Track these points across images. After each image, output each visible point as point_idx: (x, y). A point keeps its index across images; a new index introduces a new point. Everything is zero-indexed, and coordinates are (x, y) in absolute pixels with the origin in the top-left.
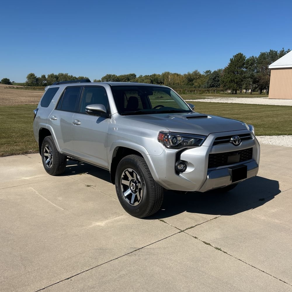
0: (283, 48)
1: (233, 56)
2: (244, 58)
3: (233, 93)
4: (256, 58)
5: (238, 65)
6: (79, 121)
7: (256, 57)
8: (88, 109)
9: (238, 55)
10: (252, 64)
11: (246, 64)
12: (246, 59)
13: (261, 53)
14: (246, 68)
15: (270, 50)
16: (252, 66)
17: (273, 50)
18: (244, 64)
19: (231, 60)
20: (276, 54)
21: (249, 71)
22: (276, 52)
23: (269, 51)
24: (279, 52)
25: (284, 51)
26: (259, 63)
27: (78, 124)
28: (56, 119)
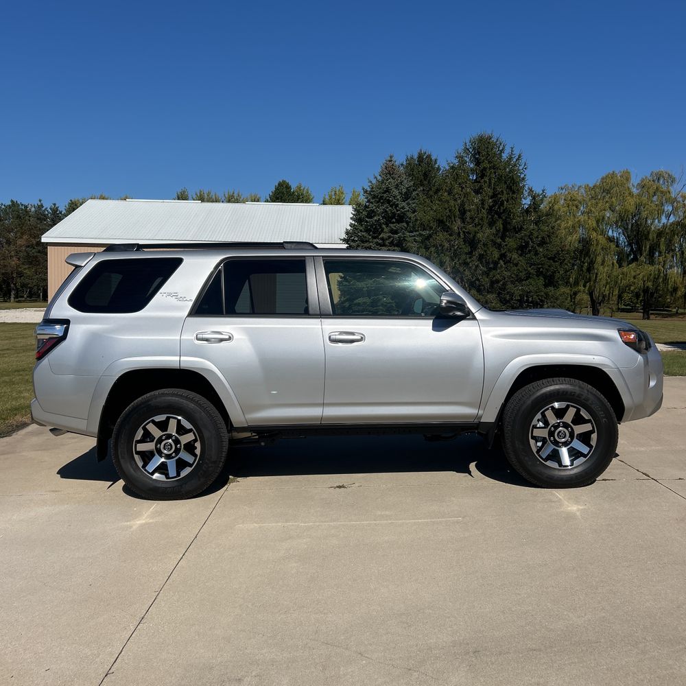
0: (40, 201)
6: (353, 334)
15: (12, 201)
17: (19, 202)
22: (26, 207)
23: (10, 203)
24: (31, 207)
25: (42, 206)
27: (352, 341)
28: (230, 339)
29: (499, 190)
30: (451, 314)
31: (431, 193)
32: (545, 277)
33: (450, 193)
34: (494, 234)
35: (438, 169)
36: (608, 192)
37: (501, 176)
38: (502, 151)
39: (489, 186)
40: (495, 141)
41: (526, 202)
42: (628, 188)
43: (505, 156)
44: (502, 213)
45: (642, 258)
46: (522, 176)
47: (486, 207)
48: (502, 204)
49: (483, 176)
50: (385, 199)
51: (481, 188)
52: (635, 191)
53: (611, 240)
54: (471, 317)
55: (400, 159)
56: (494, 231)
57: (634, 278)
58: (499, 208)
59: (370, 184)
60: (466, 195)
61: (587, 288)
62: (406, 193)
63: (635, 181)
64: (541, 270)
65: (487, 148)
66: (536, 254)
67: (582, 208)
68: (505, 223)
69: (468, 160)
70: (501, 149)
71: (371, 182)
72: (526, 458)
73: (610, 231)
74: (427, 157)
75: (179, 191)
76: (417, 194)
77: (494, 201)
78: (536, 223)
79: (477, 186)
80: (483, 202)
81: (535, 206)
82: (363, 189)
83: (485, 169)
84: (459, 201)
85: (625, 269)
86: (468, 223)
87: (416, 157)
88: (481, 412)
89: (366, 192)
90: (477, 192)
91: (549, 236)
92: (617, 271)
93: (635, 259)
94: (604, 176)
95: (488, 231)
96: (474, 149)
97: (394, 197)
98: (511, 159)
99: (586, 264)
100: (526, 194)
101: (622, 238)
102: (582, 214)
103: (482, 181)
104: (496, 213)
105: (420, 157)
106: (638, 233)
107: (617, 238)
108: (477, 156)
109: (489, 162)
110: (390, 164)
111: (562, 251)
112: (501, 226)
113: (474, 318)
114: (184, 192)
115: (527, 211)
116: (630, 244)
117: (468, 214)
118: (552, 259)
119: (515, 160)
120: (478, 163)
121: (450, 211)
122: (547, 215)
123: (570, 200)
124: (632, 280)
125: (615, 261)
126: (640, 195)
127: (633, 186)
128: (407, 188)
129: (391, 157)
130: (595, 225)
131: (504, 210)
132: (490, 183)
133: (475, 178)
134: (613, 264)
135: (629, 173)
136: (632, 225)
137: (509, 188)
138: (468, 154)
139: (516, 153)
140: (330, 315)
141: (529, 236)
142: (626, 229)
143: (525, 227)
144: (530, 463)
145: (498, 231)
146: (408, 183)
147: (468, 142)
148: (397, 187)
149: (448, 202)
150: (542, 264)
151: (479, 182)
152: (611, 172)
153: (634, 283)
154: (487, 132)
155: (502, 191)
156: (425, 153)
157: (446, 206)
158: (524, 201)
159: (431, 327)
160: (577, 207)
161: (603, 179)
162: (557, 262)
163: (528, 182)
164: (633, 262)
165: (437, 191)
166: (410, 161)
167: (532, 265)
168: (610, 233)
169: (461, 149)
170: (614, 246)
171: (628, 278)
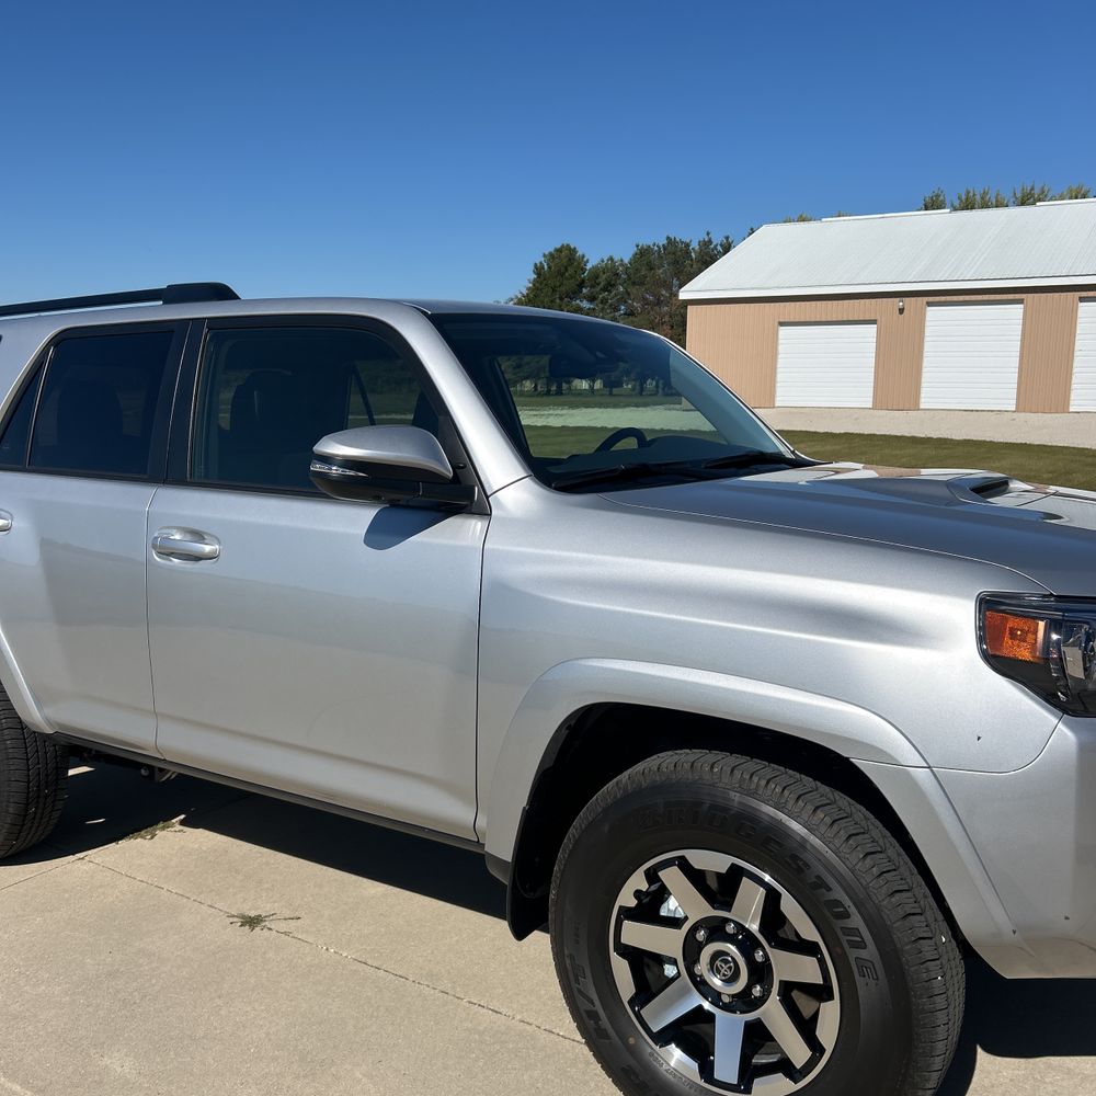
0: (708, 234)
1: (544, 256)
2: (579, 264)
3: (548, 393)
4: (622, 265)
5: (563, 289)
6: (199, 536)
7: (622, 260)
8: (327, 459)
9: (559, 251)
10: (609, 286)
11: (587, 283)
12: (589, 266)
13: (637, 246)
14: (592, 299)
15: (668, 238)
16: (610, 292)
17: (678, 240)
18: (582, 284)
19: (538, 270)
20: (688, 253)
21: (603, 309)
22: (688, 245)
23: (665, 242)
24: (695, 245)
25: (710, 242)
26: (634, 284)
28: (8, 527)
54: (475, 506)
75: (929, 194)
88: (482, 821)
113: (486, 512)
114: (938, 196)
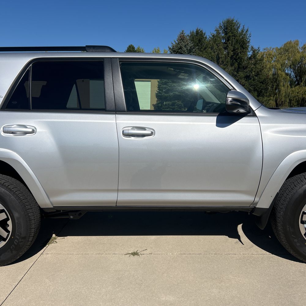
6: (144, 129)
27: (143, 136)
28: (33, 132)
29: (236, 47)
30: (235, 111)
31: (202, 49)
32: (258, 92)
33: (212, 48)
34: (233, 70)
35: (206, 38)
36: (287, 51)
37: (238, 40)
38: (238, 27)
39: (232, 45)
40: (235, 22)
41: (250, 54)
42: (297, 49)
43: (240, 30)
44: (238, 59)
45: (302, 84)
46: (248, 40)
47: (230, 56)
48: (238, 54)
49: (228, 40)
50: (180, 52)
51: (227, 46)
52: (301, 51)
53: (287, 74)
54: (251, 114)
55: (187, 33)
56: (233, 68)
57: (298, 93)
58: (236, 56)
59: (172, 45)
60: (220, 50)
61: (275, 97)
62: (190, 49)
63: (301, 45)
64: (256, 88)
65: (231, 26)
66: (254, 80)
67: (274, 59)
68: (239, 64)
69: (221, 32)
70: (238, 26)
71: (173, 44)
72: (296, 240)
73: (287, 70)
74: (200, 32)
76: (195, 50)
77: (234, 53)
78: (255, 64)
79: (225, 45)
80: (228, 53)
81: (254, 56)
82: (169, 47)
83: (230, 36)
84: (216, 53)
85: (293, 89)
86: (220, 64)
87: (195, 31)
88: (257, 199)
89: (170, 49)
90: (225, 48)
91: (260, 71)
92: (290, 90)
93: (298, 84)
94: (286, 43)
95: (230, 68)
96: (224, 26)
97: (184, 51)
98: (243, 31)
99: (275, 86)
100: (249, 49)
101: (293, 74)
102: (274, 62)
103: (228, 43)
104: (235, 59)
105: (197, 32)
106: (300, 71)
107: (290, 74)
108: (226, 30)
109: (232, 33)
110: (182, 35)
111: (267, 78)
112: (237, 65)
113: (254, 115)
115: (250, 58)
116: (296, 77)
117: (221, 59)
118: (262, 83)
119: (245, 32)
120: (226, 34)
121: (212, 58)
122: (260, 61)
123: (269, 55)
124: (297, 94)
125: (289, 85)
126: (302, 52)
127: (299, 48)
128: (190, 47)
129: (183, 31)
130: (280, 67)
131: (239, 58)
132: (232, 44)
133: (224, 41)
134: (288, 86)
135: (298, 41)
136: (298, 67)
137: (242, 46)
138: (221, 29)
139: (246, 28)
140: (125, 111)
141: (251, 71)
142: (294, 69)
143: (249, 66)
144: (298, 244)
145: (235, 68)
146: (191, 44)
147: (221, 23)
148: (185, 46)
149: (211, 53)
150: (256, 85)
151: (227, 43)
152: (289, 41)
153: (297, 96)
154: (231, 18)
155: (238, 48)
156: (200, 30)
157: (210, 55)
158: (248, 53)
159: (215, 123)
160: (272, 58)
161: (285, 44)
162: (264, 84)
163: (250, 44)
164: (297, 85)
165: (205, 48)
166: (192, 33)
167: (251, 85)
168: (287, 71)
169: (218, 26)
170: (289, 78)
171: (294, 93)
